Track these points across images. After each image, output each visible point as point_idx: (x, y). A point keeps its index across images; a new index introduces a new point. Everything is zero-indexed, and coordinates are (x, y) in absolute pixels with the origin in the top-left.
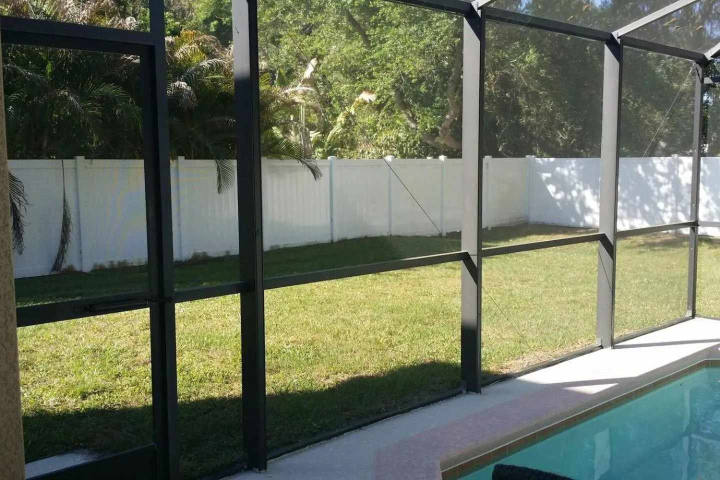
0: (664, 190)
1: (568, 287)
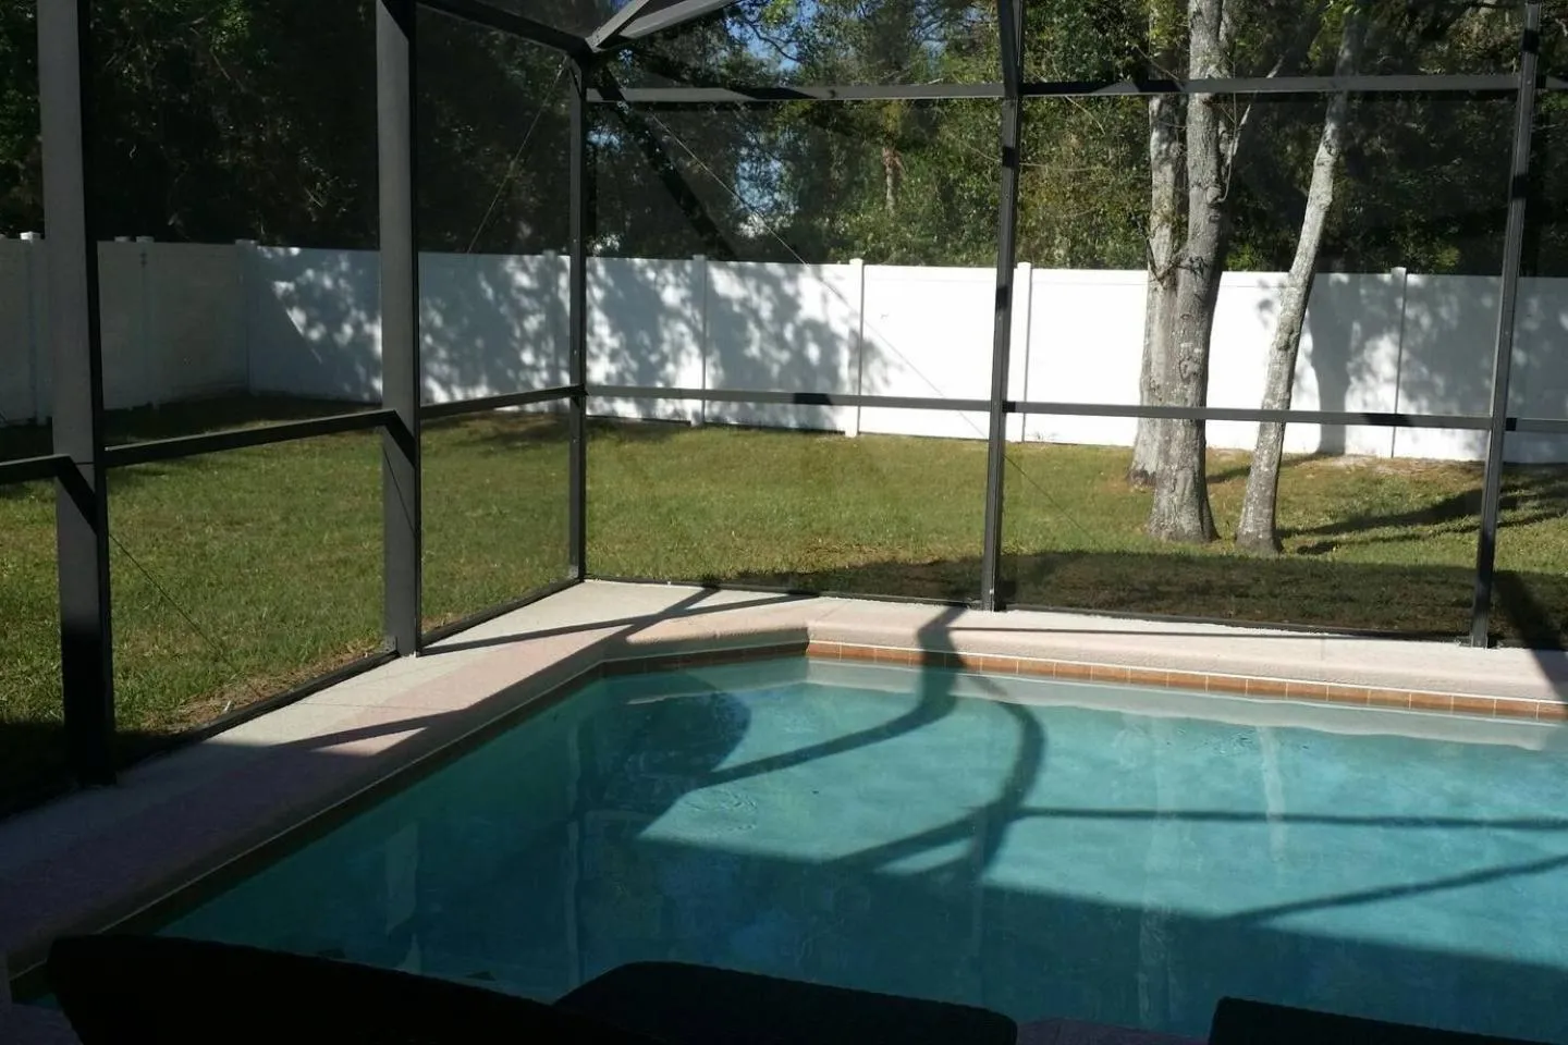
0: (532, 323)
1: (332, 532)
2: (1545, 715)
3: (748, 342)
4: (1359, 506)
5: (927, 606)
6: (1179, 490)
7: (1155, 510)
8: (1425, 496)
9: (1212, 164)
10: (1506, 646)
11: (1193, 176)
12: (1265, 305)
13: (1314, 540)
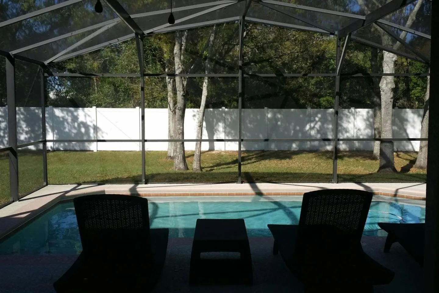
0: (3, 125)
2: (252, 195)
3: (65, 128)
4: (218, 161)
5: (130, 185)
6: (179, 159)
7: (174, 164)
8: (232, 158)
9: (181, 87)
10: (245, 183)
11: (177, 89)
12: (194, 116)
13: (209, 169)
